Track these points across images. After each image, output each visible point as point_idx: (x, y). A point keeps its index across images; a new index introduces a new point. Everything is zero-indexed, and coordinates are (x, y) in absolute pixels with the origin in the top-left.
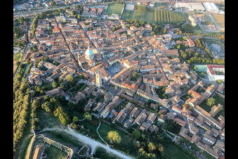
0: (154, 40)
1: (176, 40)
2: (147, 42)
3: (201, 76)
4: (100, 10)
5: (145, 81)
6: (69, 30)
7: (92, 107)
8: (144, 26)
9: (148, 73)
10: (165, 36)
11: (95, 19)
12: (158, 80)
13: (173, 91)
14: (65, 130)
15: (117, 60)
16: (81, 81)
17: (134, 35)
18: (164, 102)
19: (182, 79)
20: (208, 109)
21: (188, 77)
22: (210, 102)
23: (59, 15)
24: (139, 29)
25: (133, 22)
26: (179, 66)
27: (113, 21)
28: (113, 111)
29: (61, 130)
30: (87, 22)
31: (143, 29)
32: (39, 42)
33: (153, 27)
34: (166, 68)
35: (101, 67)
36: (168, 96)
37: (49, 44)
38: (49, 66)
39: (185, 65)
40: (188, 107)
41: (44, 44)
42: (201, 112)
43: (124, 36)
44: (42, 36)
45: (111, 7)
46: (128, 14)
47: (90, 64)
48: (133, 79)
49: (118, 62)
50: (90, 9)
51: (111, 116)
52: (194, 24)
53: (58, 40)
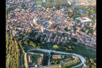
0: (58, 12)
1: (66, 11)
2: (55, 13)
3: (78, 21)
4: (32, 4)
5: (59, 27)
6: (22, 14)
7: (43, 40)
8: (52, 7)
9: (59, 24)
10: (61, 10)
11: (32, 8)
12: (64, 26)
13: (71, 28)
14: (36, 49)
15: (46, 22)
16: (35, 32)
17: (49, 11)
18: (69, 33)
19: (72, 23)
20: (84, 32)
21: (74, 22)
22: (84, 29)
23: (15, 8)
24: (51, 9)
25: (47, 6)
26: (70, 19)
27: (39, 7)
28: (52, 39)
29: (34, 50)
30: (29, 9)
31: (52, 8)
33: (56, 7)
34: (65, 21)
35: (41, 25)
36: (69, 30)
37: (16, 21)
38: (20, 29)
39: (72, 19)
40: (77, 32)
41: (14, 21)
42: (82, 33)
43: (45, 12)
45: (36, 2)
46: (44, 4)
47: (36, 25)
48: (55, 27)
49: (47, 22)
50: (28, 5)
51: (51, 41)
52: (70, 4)
53: (19, 18)
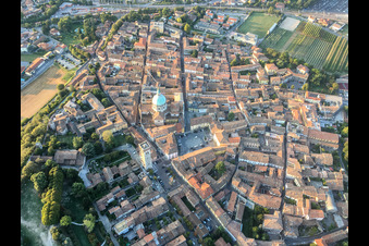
2: (284, 103)
4: (232, 22)
6: (158, 49)
7: (111, 205)
8: (294, 68)
10: (329, 98)
11: (213, 37)
13: (278, 227)
14: (42, 234)
15: (206, 125)
16: (125, 147)
17: (266, 82)
19: (314, 207)
21: (330, 207)
24: (282, 71)
25: (278, 56)
26: (324, 174)
27: (242, 45)
28: (140, 227)
29: (36, 230)
30: (195, 39)
31: (290, 73)
32: (107, 60)
33: (311, 74)
34: (294, 171)
35: (170, 130)
36: (262, 236)
37: (117, 66)
38: (95, 104)
39: (339, 177)
41: (111, 65)
43: (246, 80)
44: (117, 49)
45: (255, 19)
46: (278, 37)
47: (154, 120)
48: (214, 174)
49: (206, 129)
50: (215, 17)
51: (130, 237)
53: (134, 63)
